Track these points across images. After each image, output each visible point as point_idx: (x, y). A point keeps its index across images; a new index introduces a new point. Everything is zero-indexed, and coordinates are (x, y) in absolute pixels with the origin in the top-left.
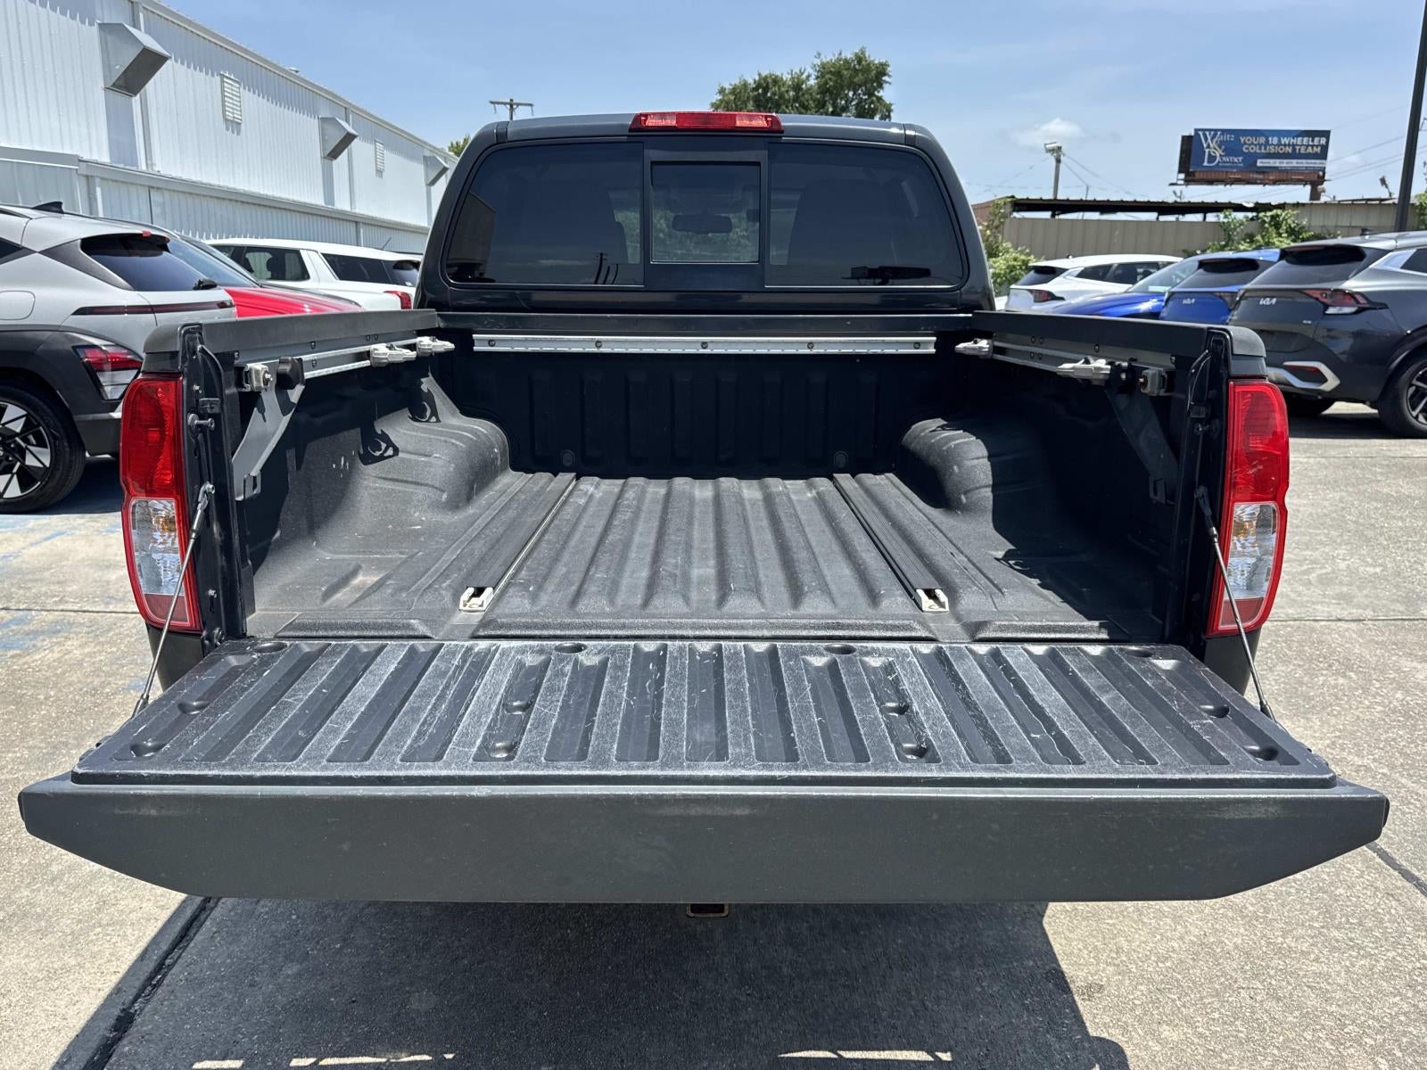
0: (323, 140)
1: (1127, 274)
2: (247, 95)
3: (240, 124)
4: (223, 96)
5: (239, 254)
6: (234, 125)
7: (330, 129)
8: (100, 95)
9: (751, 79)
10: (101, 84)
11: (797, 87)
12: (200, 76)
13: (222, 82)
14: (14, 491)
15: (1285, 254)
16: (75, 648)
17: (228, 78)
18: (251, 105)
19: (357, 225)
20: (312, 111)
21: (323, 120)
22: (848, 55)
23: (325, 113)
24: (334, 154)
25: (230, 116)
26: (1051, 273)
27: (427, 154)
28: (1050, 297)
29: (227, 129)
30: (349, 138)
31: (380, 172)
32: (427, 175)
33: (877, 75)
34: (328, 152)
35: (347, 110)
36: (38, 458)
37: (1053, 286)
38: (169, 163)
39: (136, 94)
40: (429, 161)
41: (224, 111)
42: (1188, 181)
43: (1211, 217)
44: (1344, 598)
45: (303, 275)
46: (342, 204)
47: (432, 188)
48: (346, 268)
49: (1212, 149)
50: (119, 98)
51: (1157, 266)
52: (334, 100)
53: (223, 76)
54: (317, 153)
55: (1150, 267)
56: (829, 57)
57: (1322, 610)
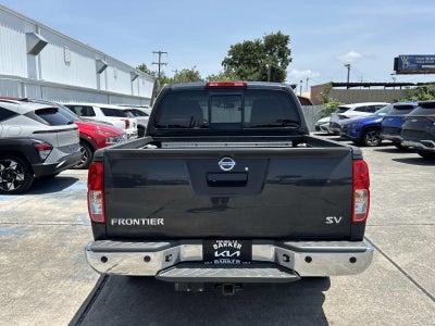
0: (97, 67)
1: (372, 109)
2: (73, 54)
3: (70, 63)
4: (65, 54)
5: (72, 108)
6: (68, 63)
7: (99, 63)
8: (25, 56)
9: (242, 43)
10: (26, 53)
11: (257, 44)
12: (58, 48)
14: (12, 188)
15: (420, 105)
16: (40, 235)
18: (74, 57)
19: (108, 96)
20: (93, 57)
21: (97, 61)
22: (275, 33)
23: (97, 58)
24: (100, 72)
25: (66, 61)
26: (345, 109)
27: (131, 70)
28: (345, 117)
29: (66, 65)
31: (116, 77)
32: (131, 78)
33: (286, 40)
34: (98, 71)
35: (105, 57)
36: (21, 177)
37: (346, 114)
38: (47, 77)
39: (37, 55)
40: (132, 73)
41: (65, 59)
42: (397, 73)
43: (403, 88)
44: (429, 218)
45: (93, 114)
46: (103, 88)
48: (107, 112)
49: (405, 62)
50: (31, 56)
51: (382, 106)
52: (100, 54)
53: (65, 48)
54: (95, 72)
55: (379, 107)
56: (269, 34)
57: (420, 222)
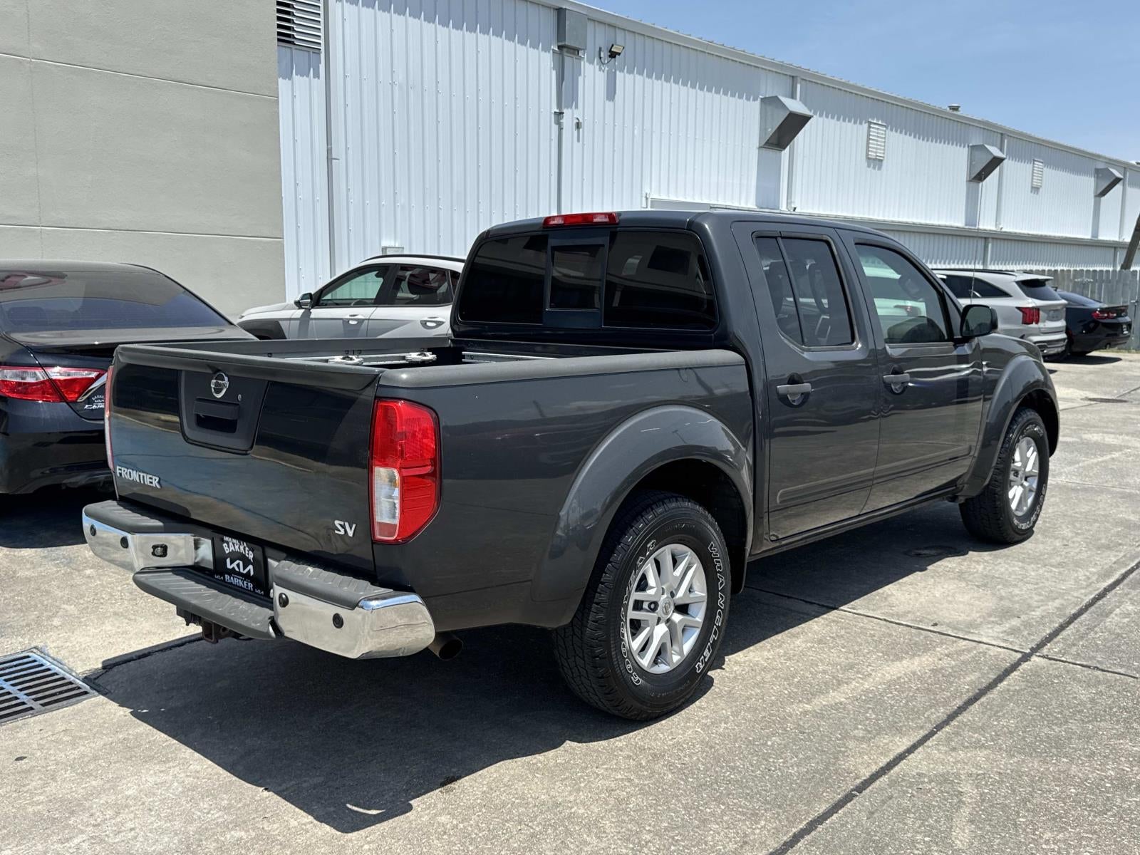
0: (971, 165)
2: (893, 136)
3: (882, 161)
4: (869, 139)
6: (876, 162)
7: (977, 154)
8: (754, 153)
10: (757, 145)
12: (849, 126)
13: (870, 127)
17: (875, 124)
18: (896, 144)
20: (960, 141)
21: (973, 148)
23: (976, 141)
24: (980, 176)
25: (872, 155)
27: (1101, 166)
29: (869, 166)
30: (996, 162)
31: (1035, 189)
32: (1097, 186)
34: (973, 176)
35: (1004, 136)
39: (784, 148)
40: (1099, 174)
41: (868, 151)
47: (1103, 199)
50: (771, 153)
52: (988, 128)
53: (870, 123)
54: (963, 177)
